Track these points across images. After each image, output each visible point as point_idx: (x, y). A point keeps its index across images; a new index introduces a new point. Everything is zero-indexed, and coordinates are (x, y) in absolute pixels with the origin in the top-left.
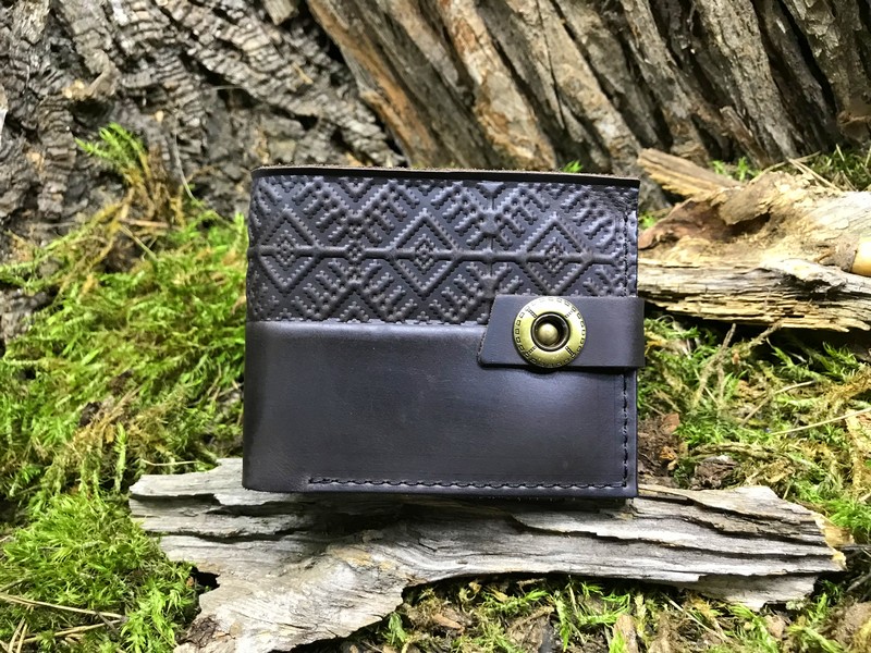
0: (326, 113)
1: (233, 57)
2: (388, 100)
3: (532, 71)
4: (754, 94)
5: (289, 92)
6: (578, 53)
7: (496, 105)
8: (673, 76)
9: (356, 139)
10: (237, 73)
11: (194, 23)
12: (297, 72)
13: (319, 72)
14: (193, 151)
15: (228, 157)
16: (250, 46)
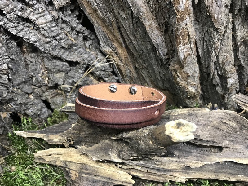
0: (84, 60)
1: (28, 27)
2: (117, 54)
5: (63, 47)
7: (186, 69)
9: (98, 71)
10: (32, 37)
11: (3, 6)
12: (66, 35)
13: (78, 34)
14: (3, 82)
15: (25, 82)
16: (40, 21)
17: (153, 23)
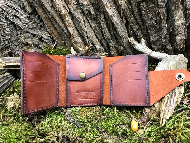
0: (38, 34)
1: (17, 19)
2: (53, 33)
3: (83, 33)
4: (126, 44)
5: (30, 28)
6: (92, 31)
7: (75, 39)
8: (110, 38)
9: (45, 40)
10: (18, 23)
11: (8, 11)
12: (33, 24)
13: (38, 24)
14: (7, 39)
15: (15, 40)
16: (21, 17)
17: (59, 19)
